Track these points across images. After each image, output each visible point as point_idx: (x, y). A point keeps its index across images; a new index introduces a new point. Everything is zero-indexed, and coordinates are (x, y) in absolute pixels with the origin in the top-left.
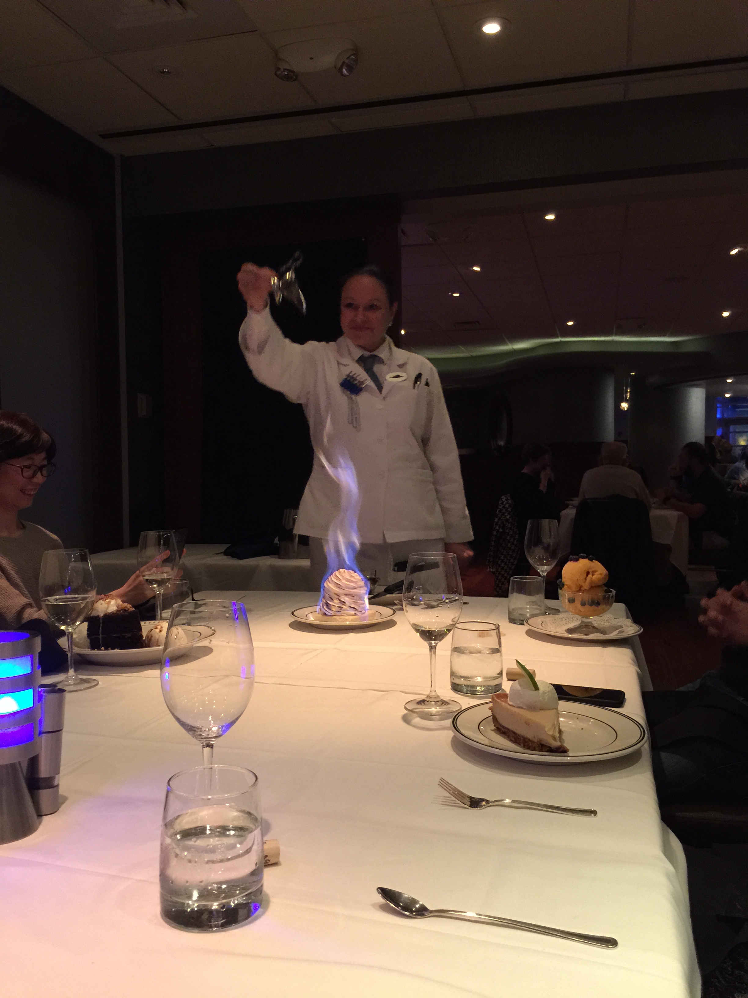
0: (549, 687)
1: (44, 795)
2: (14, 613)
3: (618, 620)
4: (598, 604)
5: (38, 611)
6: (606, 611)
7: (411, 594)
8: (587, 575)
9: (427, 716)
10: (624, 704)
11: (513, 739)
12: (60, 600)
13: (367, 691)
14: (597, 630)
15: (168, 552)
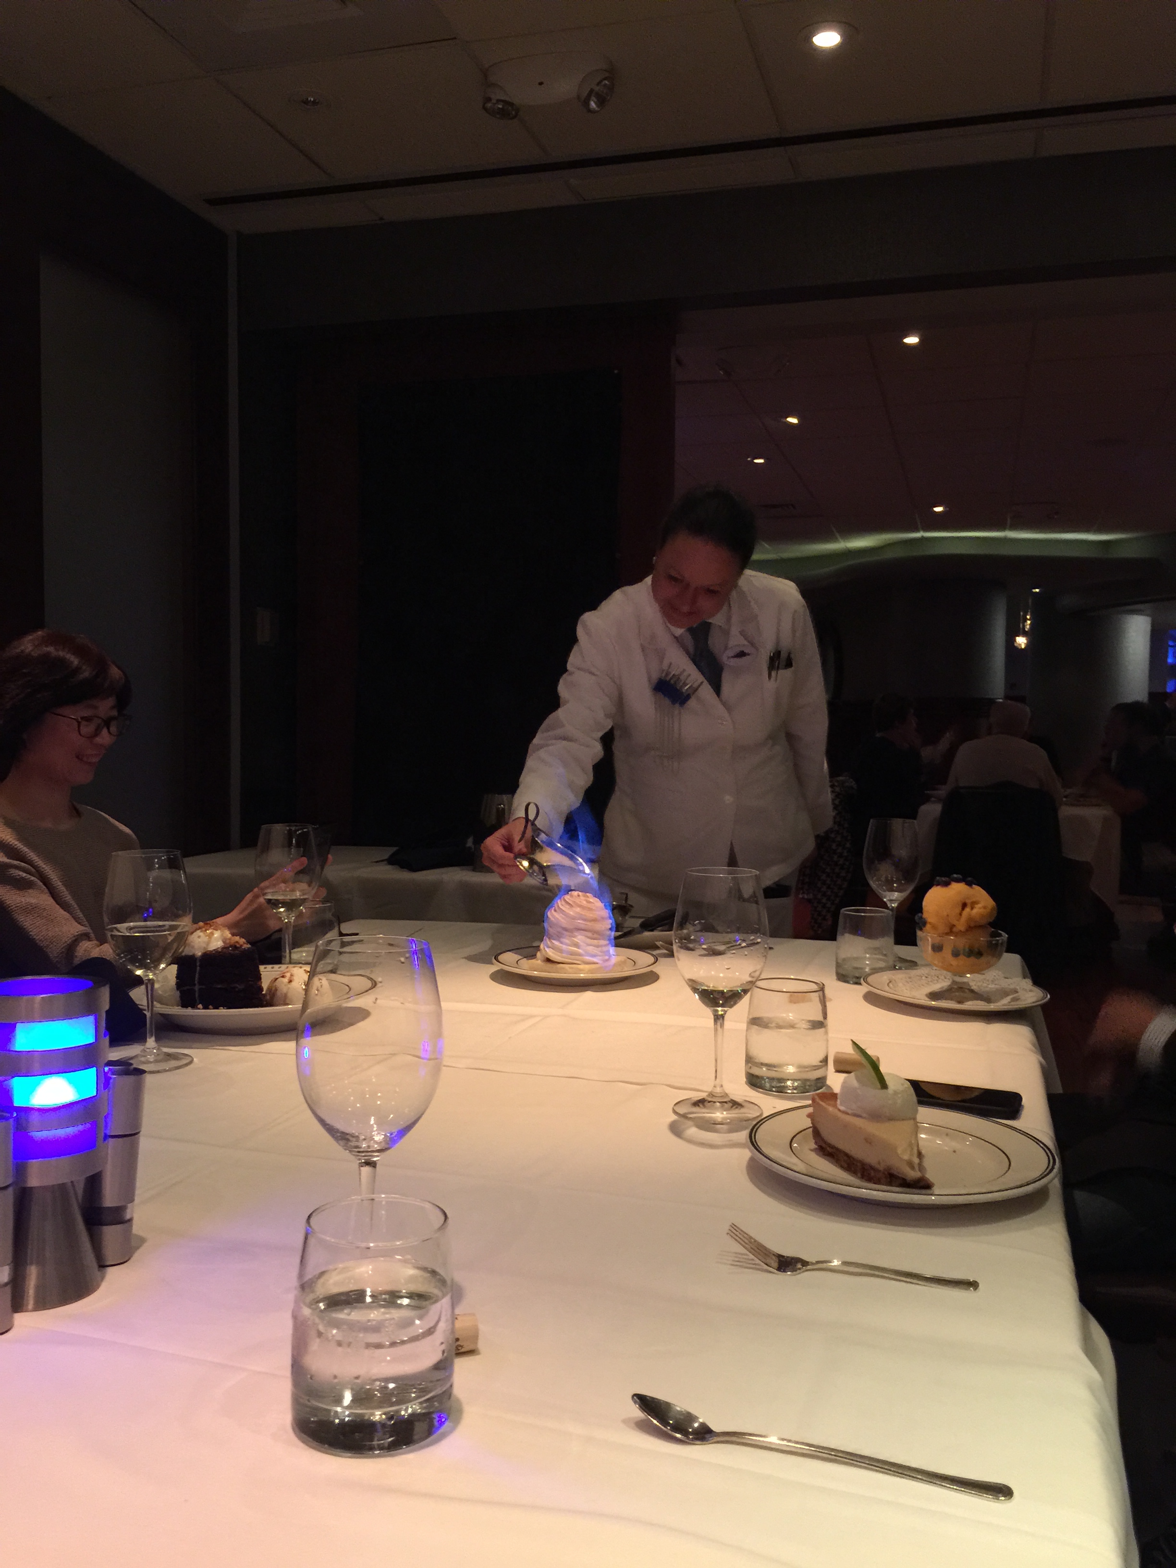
0: (903, 1085)
1: (110, 1233)
2: (62, 949)
3: (1009, 981)
4: (979, 954)
5: (98, 946)
6: (993, 965)
7: (685, 931)
8: (963, 909)
9: (709, 1125)
10: (1021, 1114)
11: (846, 1166)
13: (614, 1083)
14: (976, 995)
15: (304, 860)
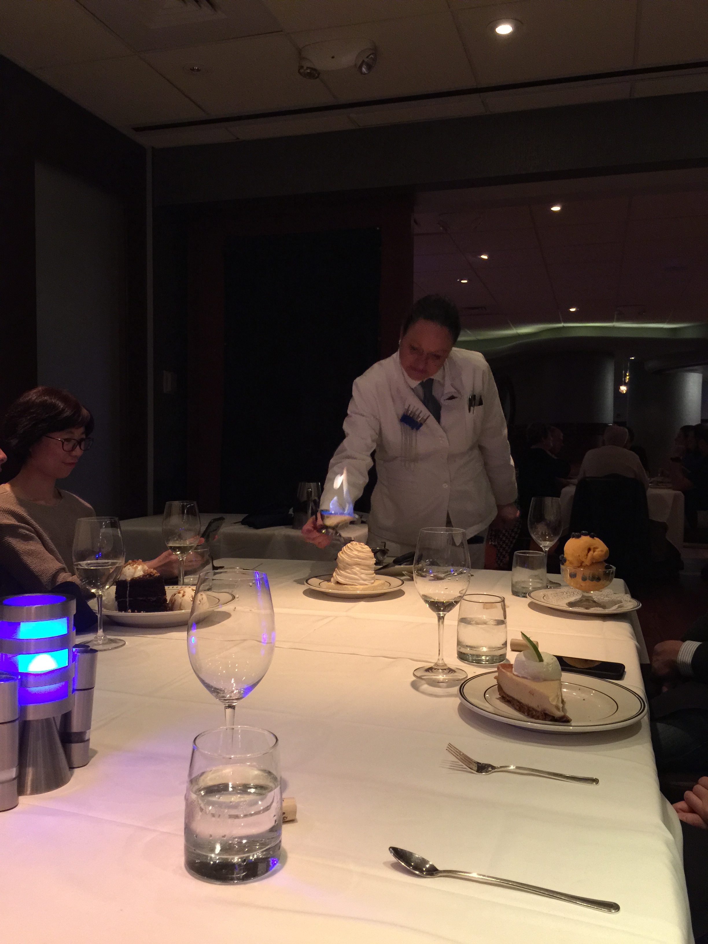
0: (552, 659)
1: (76, 748)
2: (49, 576)
3: (617, 595)
4: (599, 579)
5: (70, 576)
6: (607, 586)
7: (420, 565)
8: (588, 552)
9: (435, 683)
10: (624, 677)
11: (518, 708)
12: (91, 565)
13: (378, 657)
14: (597, 604)
15: (191, 521)
